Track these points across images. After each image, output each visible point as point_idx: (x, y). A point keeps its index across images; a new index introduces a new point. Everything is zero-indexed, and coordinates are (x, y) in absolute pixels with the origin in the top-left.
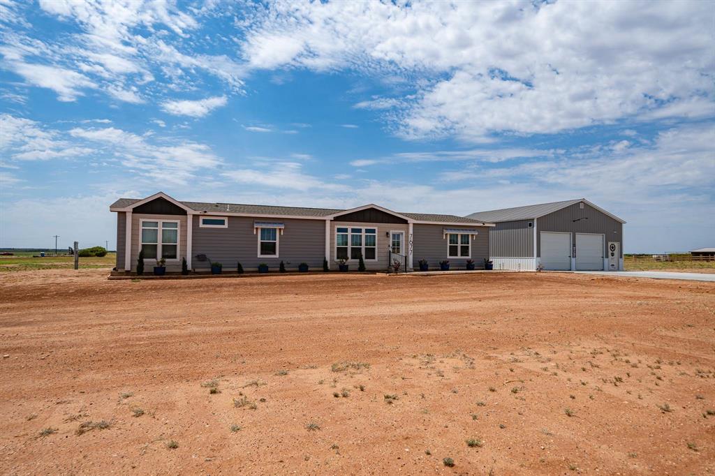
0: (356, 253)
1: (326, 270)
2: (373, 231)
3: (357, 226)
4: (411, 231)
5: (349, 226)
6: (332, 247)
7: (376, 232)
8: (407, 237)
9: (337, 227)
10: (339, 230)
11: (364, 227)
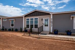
0: (32, 26)
1: (21, 31)
2: (37, 19)
3: (32, 18)
4: (52, 17)
5: (30, 18)
6: (25, 25)
7: (38, 19)
8: (50, 20)
9: (26, 18)
10: (27, 19)
11: (34, 18)
